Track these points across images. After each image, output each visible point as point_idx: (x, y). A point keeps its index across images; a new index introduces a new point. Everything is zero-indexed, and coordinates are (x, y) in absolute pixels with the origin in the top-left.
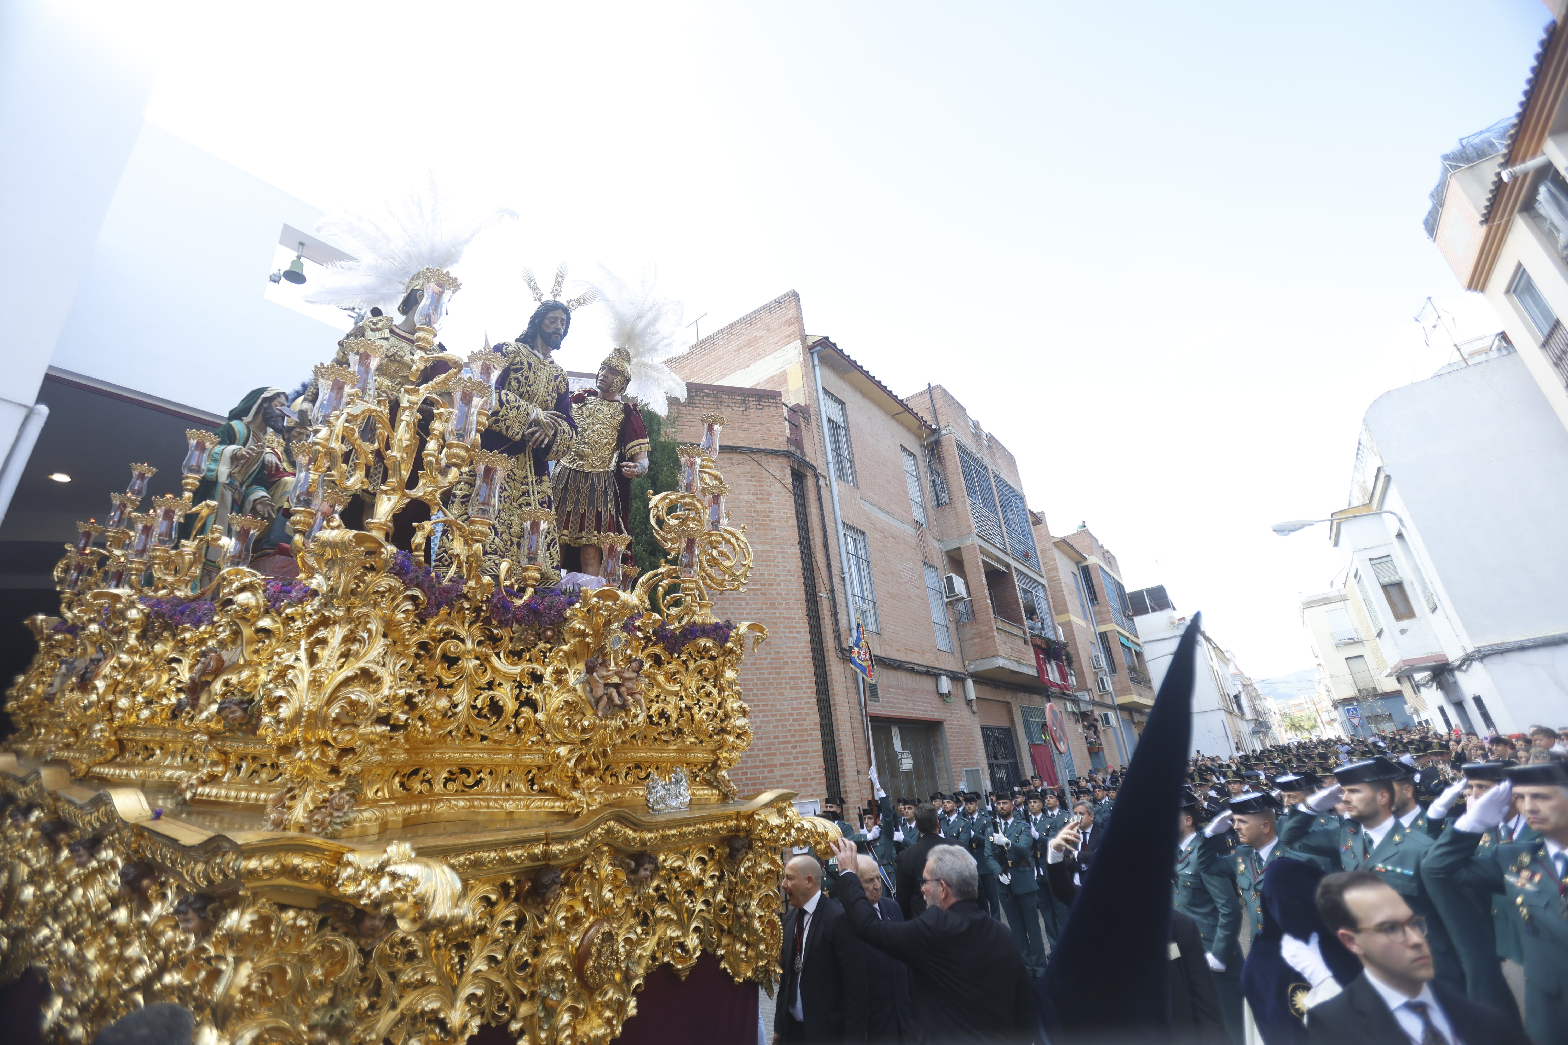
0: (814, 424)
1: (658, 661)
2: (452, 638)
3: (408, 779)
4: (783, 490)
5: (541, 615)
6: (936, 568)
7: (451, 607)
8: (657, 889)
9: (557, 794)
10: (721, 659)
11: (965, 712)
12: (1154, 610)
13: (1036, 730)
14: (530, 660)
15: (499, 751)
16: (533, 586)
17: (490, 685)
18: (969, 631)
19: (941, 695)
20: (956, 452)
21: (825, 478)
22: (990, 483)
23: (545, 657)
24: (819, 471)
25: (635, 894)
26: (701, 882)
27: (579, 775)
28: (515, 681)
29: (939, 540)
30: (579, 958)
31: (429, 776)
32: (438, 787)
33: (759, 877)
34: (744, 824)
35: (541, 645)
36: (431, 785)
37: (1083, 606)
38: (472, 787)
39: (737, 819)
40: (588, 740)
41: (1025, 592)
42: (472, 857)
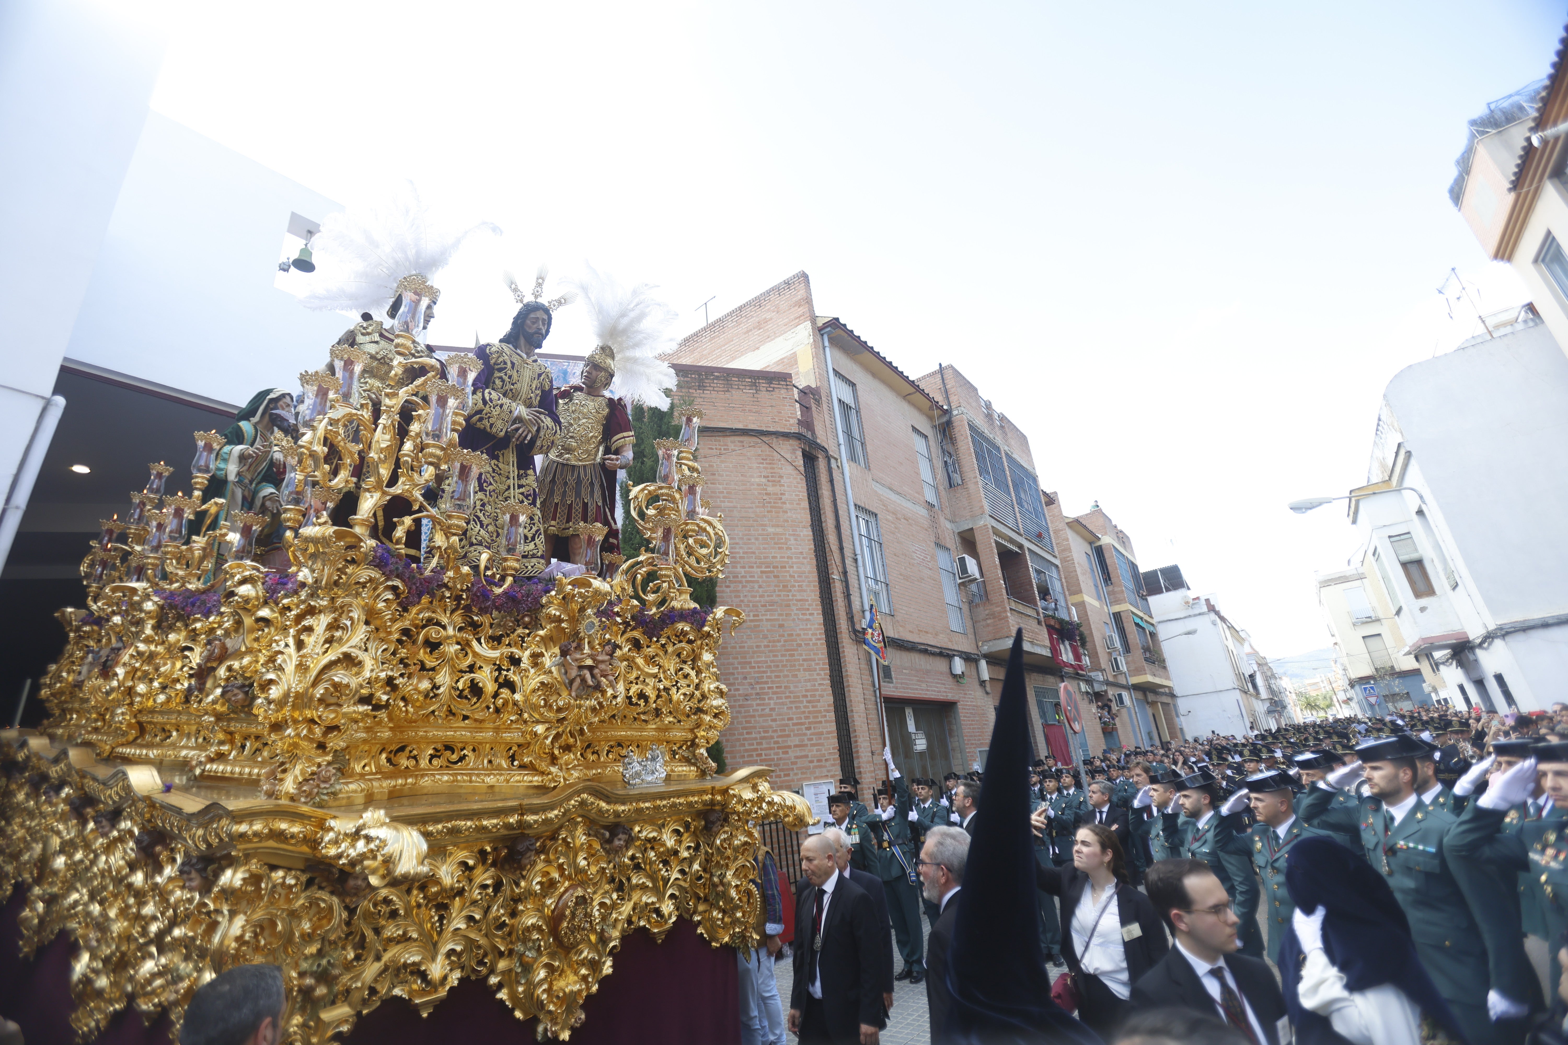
0: (825, 406)
1: (637, 645)
2: (434, 624)
3: (395, 755)
4: (795, 472)
5: (519, 602)
6: (948, 549)
7: (433, 595)
8: (633, 858)
9: (536, 770)
10: (699, 642)
11: (979, 692)
12: (1168, 590)
13: (1049, 709)
14: (509, 645)
15: (481, 730)
16: (512, 575)
17: (471, 668)
18: (982, 612)
19: (955, 676)
20: (968, 432)
21: (836, 459)
22: (1002, 463)
23: (523, 642)
24: (831, 453)
25: (610, 862)
26: (676, 853)
27: (556, 752)
28: (495, 664)
29: (951, 521)
30: (554, 920)
31: (415, 752)
32: (424, 763)
33: (736, 849)
34: (719, 798)
35: (520, 631)
36: (417, 761)
37: (1096, 586)
38: (456, 763)
39: (712, 794)
40: (564, 719)
41: (1038, 572)
42: (449, 825)
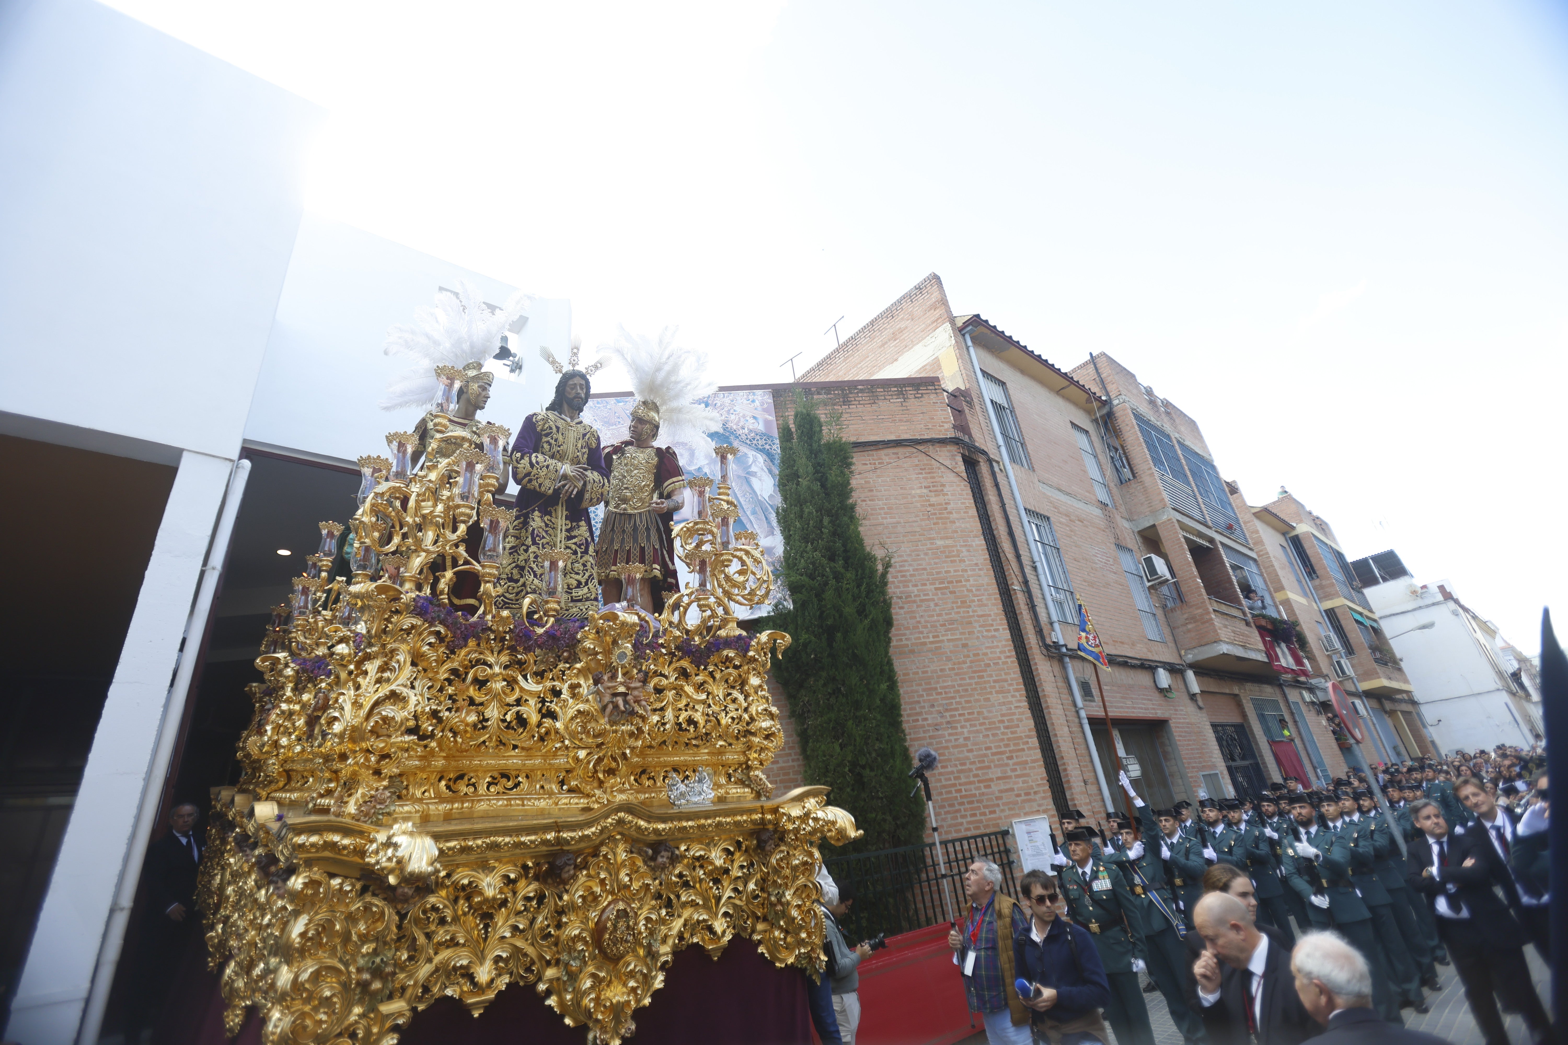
0: (978, 407)
1: (684, 674)
2: (482, 664)
3: (455, 782)
4: (957, 479)
5: (560, 640)
6: (1130, 550)
7: (479, 639)
8: (680, 876)
9: (583, 793)
10: (746, 668)
11: (1191, 708)
12: (1385, 580)
13: (1274, 726)
14: (552, 679)
15: (530, 757)
17: (518, 702)
18: (1180, 616)
19: (1161, 691)
20: (1134, 422)
21: (998, 462)
22: (1175, 451)
23: (564, 675)
24: (992, 456)
25: (655, 879)
26: (727, 872)
27: (601, 776)
28: (539, 697)
29: (1130, 520)
30: (599, 931)
31: (473, 780)
32: (483, 789)
33: (795, 869)
34: (769, 817)
35: (561, 665)
36: (475, 788)
37: (1299, 581)
38: (511, 789)
39: (763, 813)
40: (602, 744)
41: (1235, 568)
42: (488, 841)
